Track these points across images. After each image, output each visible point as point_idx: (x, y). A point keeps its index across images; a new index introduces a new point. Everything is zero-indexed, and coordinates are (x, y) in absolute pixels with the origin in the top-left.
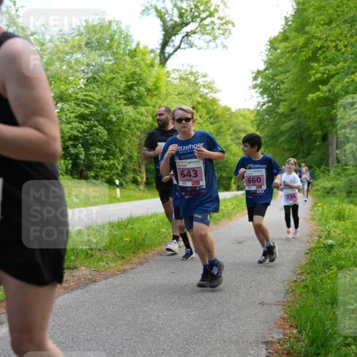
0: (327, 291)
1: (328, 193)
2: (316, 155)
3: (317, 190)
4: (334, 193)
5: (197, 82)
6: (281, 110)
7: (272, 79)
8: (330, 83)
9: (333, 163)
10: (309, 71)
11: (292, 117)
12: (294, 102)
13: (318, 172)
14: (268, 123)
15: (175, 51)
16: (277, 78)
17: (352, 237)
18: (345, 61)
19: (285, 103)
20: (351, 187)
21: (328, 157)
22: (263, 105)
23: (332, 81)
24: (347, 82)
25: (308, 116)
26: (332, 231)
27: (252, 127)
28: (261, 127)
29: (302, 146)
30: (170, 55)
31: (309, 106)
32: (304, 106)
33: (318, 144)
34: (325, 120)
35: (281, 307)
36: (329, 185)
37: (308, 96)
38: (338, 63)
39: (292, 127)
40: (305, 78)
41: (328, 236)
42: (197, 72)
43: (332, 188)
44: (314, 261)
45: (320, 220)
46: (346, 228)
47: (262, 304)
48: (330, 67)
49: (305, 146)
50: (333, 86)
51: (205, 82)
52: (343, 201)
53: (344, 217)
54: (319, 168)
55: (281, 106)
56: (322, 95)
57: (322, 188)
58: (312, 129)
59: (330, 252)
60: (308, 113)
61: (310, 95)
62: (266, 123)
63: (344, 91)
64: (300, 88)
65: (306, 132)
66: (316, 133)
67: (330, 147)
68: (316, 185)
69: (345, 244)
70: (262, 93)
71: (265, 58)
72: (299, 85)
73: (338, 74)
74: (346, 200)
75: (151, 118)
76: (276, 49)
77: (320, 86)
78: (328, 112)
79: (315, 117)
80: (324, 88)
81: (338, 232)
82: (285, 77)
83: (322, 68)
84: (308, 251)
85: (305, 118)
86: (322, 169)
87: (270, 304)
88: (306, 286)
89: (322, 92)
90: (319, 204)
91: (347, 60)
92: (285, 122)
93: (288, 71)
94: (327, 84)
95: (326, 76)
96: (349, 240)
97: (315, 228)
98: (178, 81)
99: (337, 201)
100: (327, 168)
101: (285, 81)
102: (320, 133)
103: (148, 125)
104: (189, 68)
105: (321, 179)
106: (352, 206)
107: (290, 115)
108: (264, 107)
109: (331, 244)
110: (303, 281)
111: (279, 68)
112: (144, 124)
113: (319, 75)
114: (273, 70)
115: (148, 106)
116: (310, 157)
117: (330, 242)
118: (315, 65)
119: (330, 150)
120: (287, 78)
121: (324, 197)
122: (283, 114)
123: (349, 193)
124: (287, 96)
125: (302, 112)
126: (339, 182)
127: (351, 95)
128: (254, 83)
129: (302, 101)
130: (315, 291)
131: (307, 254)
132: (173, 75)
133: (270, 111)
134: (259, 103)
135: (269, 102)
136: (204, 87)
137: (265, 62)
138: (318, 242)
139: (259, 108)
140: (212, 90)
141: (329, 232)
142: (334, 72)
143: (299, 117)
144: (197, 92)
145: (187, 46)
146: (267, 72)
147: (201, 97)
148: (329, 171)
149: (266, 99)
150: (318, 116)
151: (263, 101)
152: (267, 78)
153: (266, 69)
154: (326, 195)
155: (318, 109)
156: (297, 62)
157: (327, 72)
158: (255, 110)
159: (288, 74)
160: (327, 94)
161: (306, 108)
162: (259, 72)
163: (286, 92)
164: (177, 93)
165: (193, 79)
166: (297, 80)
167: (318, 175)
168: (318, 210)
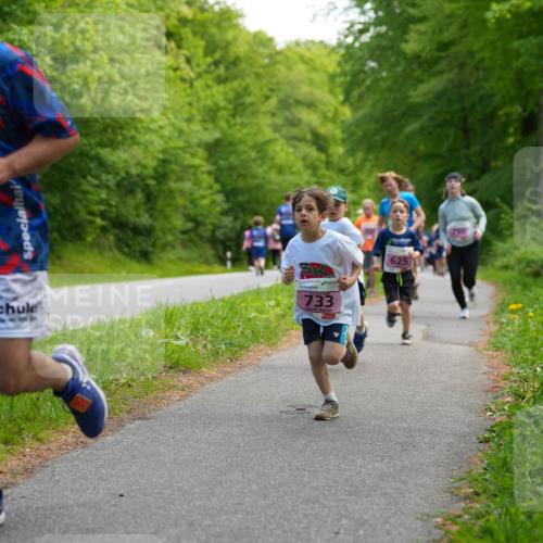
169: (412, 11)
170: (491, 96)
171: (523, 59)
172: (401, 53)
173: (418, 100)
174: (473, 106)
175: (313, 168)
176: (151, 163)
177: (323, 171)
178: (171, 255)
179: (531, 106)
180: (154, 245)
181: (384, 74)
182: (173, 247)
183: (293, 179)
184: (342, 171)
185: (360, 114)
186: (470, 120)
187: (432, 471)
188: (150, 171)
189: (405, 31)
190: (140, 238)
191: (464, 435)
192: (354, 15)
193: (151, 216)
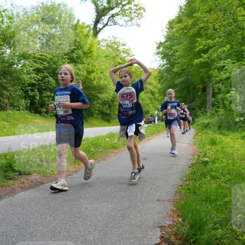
0: (203, 192)
1: (205, 127)
2: (198, 101)
3: (198, 125)
4: (210, 127)
5: (119, 49)
6: (175, 70)
7: (170, 48)
8: (209, 52)
9: (209, 107)
10: (195, 43)
11: (183, 75)
12: (184, 65)
13: (199, 113)
14: (167, 78)
15: (104, 27)
16: (173, 48)
17: (220, 156)
18: (220, 37)
19: (178, 65)
20: (221, 123)
21: (206, 102)
22: (163, 66)
23: (211, 51)
24: (221, 52)
25: (194, 75)
26: (207, 152)
27: (155, 81)
28: (161, 81)
29: (189, 95)
30: (100, 29)
31: (194, 68)
32: (191, 68)
33: (200, 93)
34: (205, 78)
35: (171, 203)
36: (206, 121)
37: (194, 61)
38: (215, 39)
39: (182, 82)
40: (192, 48)
41: (205, 156)
42: (118, 42)
43: (208, 124)
44: (194, 172)
45: (200, 145)
46: (217, 151)
47: (159, 200)
48: (210, 41)
49: (191, 95)
50: (211, 54)
51: (124, 49)
52: (215, 133)
53: (215, 143)
54: (200, 110)
55: (175, 67)
56: (203, 60)
57: (201, 123)
58: (196, 83)
59: (206, 166)
60: (193, 72)
61: (195, 60)
62: (165, 78)
63: (218, 58)
64: (189, 55)
65: (192, 86)
66: (199, 86)
67: (208, 96)
68: (198, 122)
69: (216, 161)
70: (163, 58)
71: (165, 34)
72: (188, 54)
73: (214, 46)
74: (218, 132)
75: (86, 72)
76: (173, 28)
77: (202, 54)
78: (207, 72)
79: (198, 75)
80: (205, 56)
81: (211, 153)
82: (179, 47)
83: (204, 42)
84: (191, 166)
85: (191, 76)
86: (202, 111)
87: (164, 201)
88: (189, 189)
89: (204, 58)
90: (199, 134)
91: (221, 37)
92: (177, 78)
93: (181, 44)
94: (207, 53)
95: (206, 47)
96: (218, 159)
97: (196, 150)
98: (105, 47)
99: (211, 133)
100: (205, 110)
101: (178, 50)
102: (201, 86)
103: (84, 77)
104: (113, 39)
105: (201, 118)
106: (221, 136)
107: (182, 73)
108: (164, 68)
109: (207, 161)
110: (187, 185)
111: (175, 41)
112: (81, 76)
113: (201, 47)
114: (170, 42)
115: (84, 64)
116: (194, 103)
117: (206, 159)
118: (199, 39)
119: (208, 98)
120: (180, 48)
121: (202, 129)
122: (177, 72)
123: (220, 127)
124: (179, 60)
125: (190, 72)
126: (213, 120)
127: (223, 61)
128: (158, 51)
129: (190, 65)
130: (195, 193)
131: (190, 167)
132: (102, 44)
133: (168, 71)
134: (161, 64)
135: (167, 64)
136: (123, 53)
137: (165, 37)
138: (198, 159)
139: (160, 68)
140: (129, 54)
141: (206, 153)
142: (212, 45)
143: (187, 75)
144: (118, 56)
145: (113, 24)
146: (166, 43)
147: (121, 59)
148: (206, 112)
149: (166, 62)
150: (201, 75)
151: (163, 63)
152: (166, 48)
153: (166, 42)
154: (204, 128)
155: (201, 70)
156: (187, 38)
157: (207, 45)
158: (157, 69)
159: (180, 45)
160: (207, 60)
161: (192, 69)
162: (161, 43)
163: (179, 58)
164: (104, 56)
165: (116, 46)
166: (187, 49)
167: (199, 115)
168: (198, 138)
169: (175, 61)
170: (194, 83)
171: (202, 73)
172: (173, 71)
173: (177, 83)
174: (190, 85)
175: (151, 99)
176: (110, 98)
177: (153, 100)
178: (115, 120)
179: (204, 85)
180: (111, 118)
181: (169, 76)
182: (115, 119)
183: (146, 102)
184: (158, 100)
185: (162, 86)
186: (190, 88)
187: (176, 174)
188: (110, 100)
189: (174, 66)
190: (107, 116)
191: (185, 166)
192: (161, 62)
193: (110, 111)
